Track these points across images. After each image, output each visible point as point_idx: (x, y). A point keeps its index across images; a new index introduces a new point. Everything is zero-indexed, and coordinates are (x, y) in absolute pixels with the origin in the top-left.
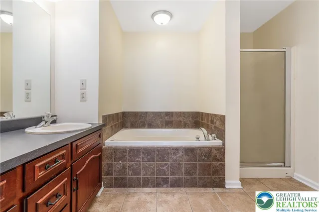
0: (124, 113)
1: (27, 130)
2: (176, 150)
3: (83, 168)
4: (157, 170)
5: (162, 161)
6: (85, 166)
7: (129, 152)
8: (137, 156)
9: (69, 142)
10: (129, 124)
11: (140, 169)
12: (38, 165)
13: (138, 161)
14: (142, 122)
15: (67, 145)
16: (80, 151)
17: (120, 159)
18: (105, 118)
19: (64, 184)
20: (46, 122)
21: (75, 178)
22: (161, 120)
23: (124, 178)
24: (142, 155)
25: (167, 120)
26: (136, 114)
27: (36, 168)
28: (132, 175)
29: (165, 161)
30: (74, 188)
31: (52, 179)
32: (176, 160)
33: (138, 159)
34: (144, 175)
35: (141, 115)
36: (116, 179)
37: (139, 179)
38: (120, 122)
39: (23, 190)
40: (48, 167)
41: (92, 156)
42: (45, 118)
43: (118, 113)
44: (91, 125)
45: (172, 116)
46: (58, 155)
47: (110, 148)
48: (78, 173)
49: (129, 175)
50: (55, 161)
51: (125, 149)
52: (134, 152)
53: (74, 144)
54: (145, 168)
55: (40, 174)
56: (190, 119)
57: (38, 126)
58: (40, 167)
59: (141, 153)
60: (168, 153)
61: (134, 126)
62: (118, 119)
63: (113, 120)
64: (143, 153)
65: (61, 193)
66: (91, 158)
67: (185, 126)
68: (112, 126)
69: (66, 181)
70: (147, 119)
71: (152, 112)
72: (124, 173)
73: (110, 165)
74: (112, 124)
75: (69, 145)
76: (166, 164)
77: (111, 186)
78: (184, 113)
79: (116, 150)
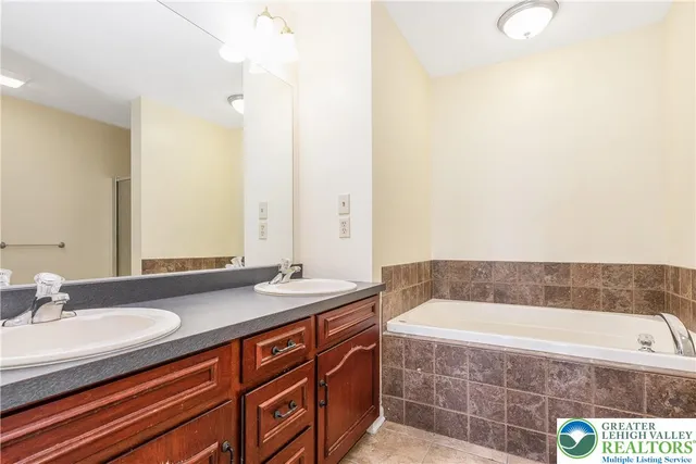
0: (434, 264)
1: (257, 287)
2: (568, 366)
3: (338, 367)
4: (509, 409)
5: (523, 389)
6: (341, 364)
7: (439, 354)
8: (458, 363)
9: (311, 313)
10: (446, 290)
11: (465, 395)
12: (261, 344)
13: (459, 376)
14: (478, 286)
15: (309, 317)
16: (332, 332)
17: (417, 364)
18: (389, 273)
19: (302, 388)
20: (284, 275)
21: (322, 381)
22: (531, 283)
23: (427, 408)
24: (468, 365)
25: (549, 283)
26: (462, 268)
27: (258, 349)
28: (444, 406)
29: (533, 389)
30: (322, 401)
31: (283, 373)
32: (566, 394)
33: (458, 372)
34: (475, 413)
35: (476, 270)
36: (409, 406)
37: (461, 420)
38: (426, 284)
39: (241, 381)
40: (277, 351)
41: (358, 348)
42: (282, 269)
43: (419, 264)
44: (355, 285)
45: (567, 275)
46: (291, 333)
47: (397, 337)
48: (328, 374)
49: (439, 404)
50: (286, 342)
51: (429, 343)
52: (450, 354)
53: (321, 318)
54: (477, 397)
55: (264, 360)
56: (632, 286)
57: (273, 281)
58: (263, 347)
59: (468, 359)
60: (541, 372)
61: (457, 294)
62: (420, 277)
63: (406, 276)
64: (472, 360)
65: (298, 402)
66: (353, 350)
67: (612, 304)
68: (404, 292)
69: (305, 383)
70: (493, 280)
71: (506, 263)
72: (428, 397)
73: (398, 375)
74: (403, 285)
75: (313, 319)
76: (537, 399)
77: (399, 420)
78: (606, 267)
79: (409, 342)
